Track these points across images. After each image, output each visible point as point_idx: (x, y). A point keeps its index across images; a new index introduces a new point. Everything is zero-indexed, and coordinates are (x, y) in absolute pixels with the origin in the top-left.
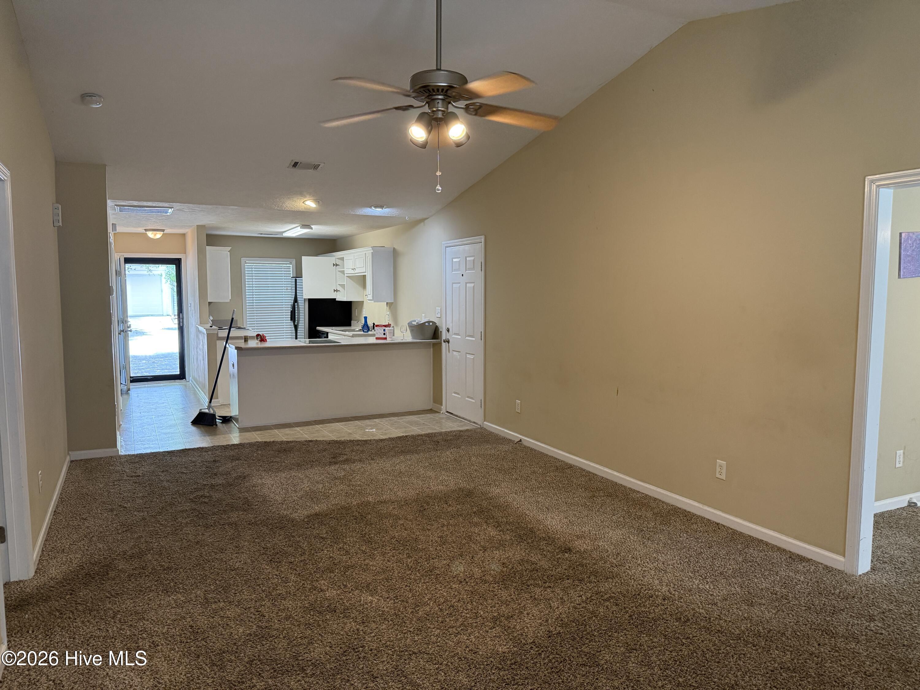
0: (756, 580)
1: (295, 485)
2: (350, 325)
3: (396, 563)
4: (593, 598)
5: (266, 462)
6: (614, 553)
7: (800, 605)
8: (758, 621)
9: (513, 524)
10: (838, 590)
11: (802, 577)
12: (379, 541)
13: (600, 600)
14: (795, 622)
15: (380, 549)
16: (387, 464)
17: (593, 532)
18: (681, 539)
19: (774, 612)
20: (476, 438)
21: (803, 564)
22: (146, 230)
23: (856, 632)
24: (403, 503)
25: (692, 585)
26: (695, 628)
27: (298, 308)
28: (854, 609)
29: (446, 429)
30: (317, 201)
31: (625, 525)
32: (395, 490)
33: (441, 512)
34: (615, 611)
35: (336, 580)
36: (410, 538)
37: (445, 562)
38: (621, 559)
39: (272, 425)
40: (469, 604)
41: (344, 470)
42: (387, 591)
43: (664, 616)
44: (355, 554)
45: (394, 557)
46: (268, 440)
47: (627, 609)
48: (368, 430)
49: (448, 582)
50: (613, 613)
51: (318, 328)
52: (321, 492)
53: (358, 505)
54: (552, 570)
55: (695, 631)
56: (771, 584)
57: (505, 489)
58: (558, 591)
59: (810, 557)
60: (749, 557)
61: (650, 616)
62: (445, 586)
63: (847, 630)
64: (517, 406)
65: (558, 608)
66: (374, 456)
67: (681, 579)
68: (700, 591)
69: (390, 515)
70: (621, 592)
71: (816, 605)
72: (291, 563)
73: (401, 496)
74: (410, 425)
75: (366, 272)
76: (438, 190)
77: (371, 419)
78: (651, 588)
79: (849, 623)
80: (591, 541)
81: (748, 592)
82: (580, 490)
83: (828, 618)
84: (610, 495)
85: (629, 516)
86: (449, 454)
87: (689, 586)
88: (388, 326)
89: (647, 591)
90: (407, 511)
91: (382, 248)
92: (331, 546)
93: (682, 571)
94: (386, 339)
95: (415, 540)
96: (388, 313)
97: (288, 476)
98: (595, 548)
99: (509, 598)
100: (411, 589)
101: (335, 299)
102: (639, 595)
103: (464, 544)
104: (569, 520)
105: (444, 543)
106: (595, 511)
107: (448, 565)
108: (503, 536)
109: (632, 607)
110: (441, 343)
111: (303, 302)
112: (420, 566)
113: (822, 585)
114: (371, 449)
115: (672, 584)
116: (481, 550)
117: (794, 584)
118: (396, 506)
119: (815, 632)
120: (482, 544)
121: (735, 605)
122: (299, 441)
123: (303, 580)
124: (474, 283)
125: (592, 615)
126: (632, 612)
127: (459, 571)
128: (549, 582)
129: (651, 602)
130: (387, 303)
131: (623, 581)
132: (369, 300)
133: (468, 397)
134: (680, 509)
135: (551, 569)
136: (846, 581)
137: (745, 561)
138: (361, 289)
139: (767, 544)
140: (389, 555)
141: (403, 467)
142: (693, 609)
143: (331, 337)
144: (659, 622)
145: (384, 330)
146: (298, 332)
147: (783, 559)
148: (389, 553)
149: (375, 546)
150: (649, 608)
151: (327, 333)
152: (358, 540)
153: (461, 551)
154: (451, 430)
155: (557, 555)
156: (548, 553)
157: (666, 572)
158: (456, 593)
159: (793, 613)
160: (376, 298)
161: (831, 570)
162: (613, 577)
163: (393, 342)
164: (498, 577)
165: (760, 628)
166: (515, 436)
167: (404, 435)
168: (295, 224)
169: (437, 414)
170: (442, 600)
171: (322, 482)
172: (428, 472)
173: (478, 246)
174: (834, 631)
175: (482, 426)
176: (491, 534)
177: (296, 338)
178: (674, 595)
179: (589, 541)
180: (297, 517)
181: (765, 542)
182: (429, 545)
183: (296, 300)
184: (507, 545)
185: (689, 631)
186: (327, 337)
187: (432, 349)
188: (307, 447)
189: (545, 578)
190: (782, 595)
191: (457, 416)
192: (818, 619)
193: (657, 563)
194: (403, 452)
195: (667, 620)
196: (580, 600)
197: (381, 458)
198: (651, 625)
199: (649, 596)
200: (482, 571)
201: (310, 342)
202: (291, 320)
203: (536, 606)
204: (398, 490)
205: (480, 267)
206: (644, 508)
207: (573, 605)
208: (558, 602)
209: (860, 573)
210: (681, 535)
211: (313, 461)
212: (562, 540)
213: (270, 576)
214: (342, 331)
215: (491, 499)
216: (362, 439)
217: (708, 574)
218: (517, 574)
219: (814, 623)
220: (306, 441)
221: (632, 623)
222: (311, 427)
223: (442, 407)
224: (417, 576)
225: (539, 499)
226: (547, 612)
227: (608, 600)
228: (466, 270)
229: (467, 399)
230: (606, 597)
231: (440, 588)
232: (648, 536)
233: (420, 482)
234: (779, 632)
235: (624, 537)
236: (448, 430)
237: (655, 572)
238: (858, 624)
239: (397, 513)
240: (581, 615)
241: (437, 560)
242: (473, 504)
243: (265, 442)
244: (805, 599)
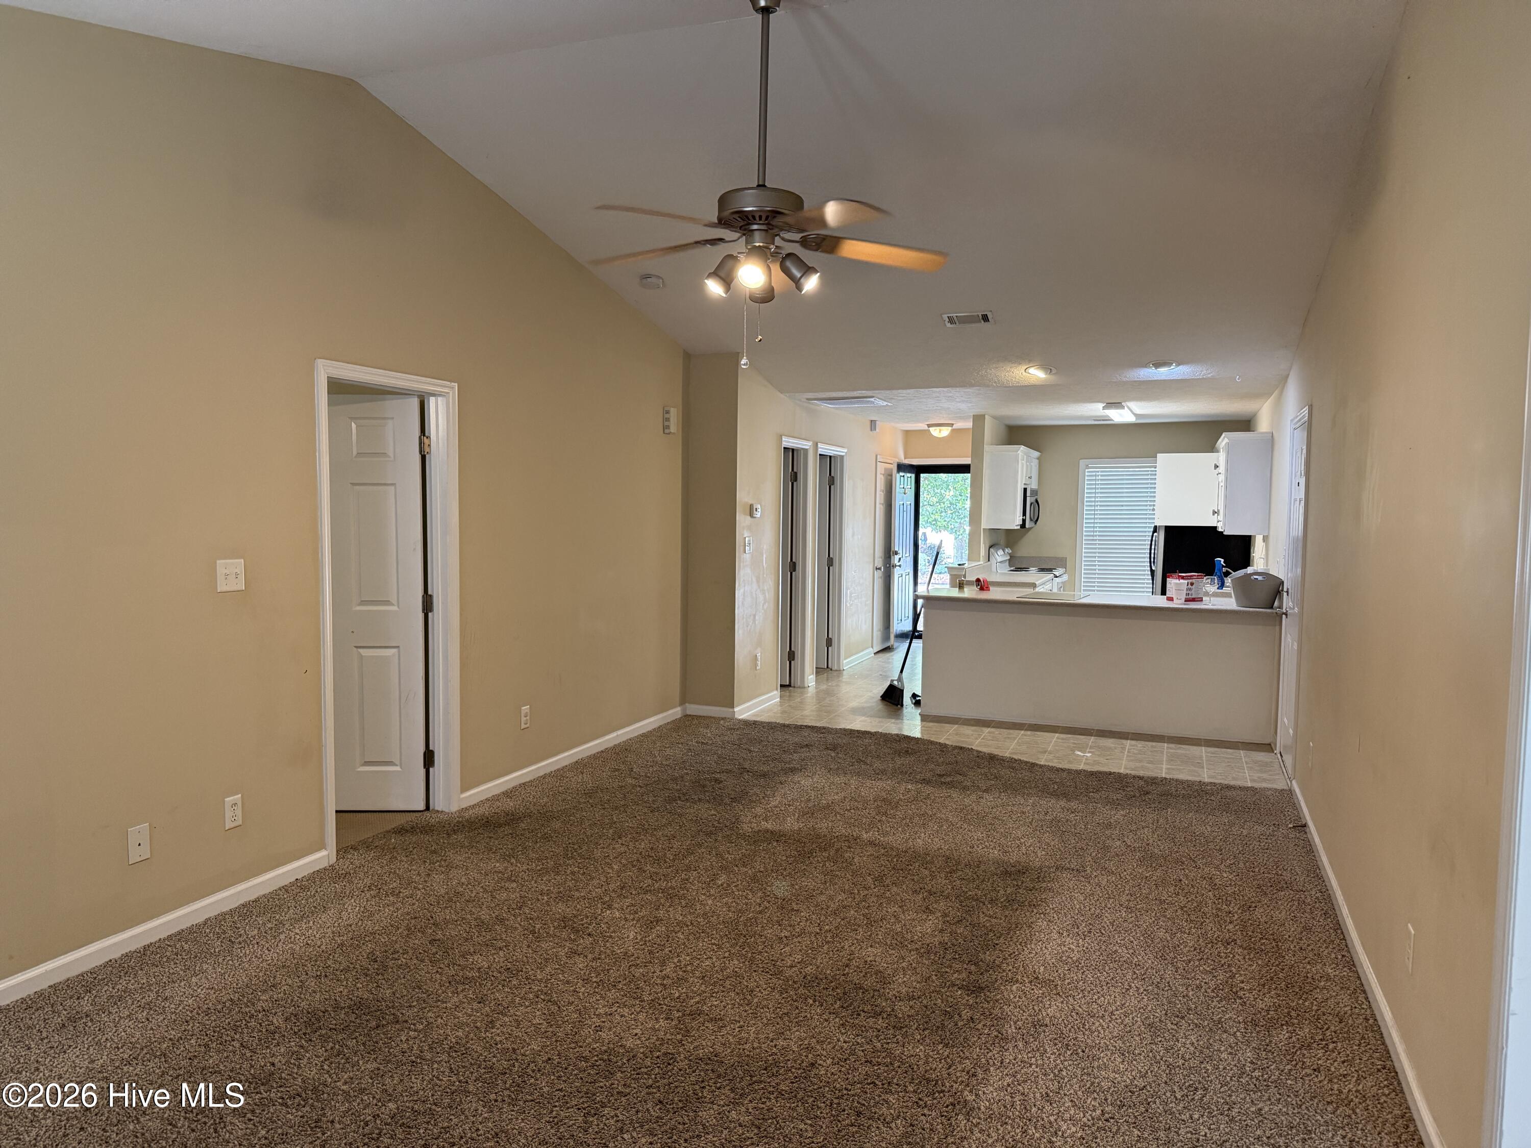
22: (929, 426)
48: (1079, 753)
110: (1282, 617)
130: (1263, 537)
167: (1120, 771)
169: (1262, 754)
175: (1291, 788)
187: (1277, 628)
191: (1284, 762)
205: (1305, 467)
223: (1277, 742)
229: (1290, 730)
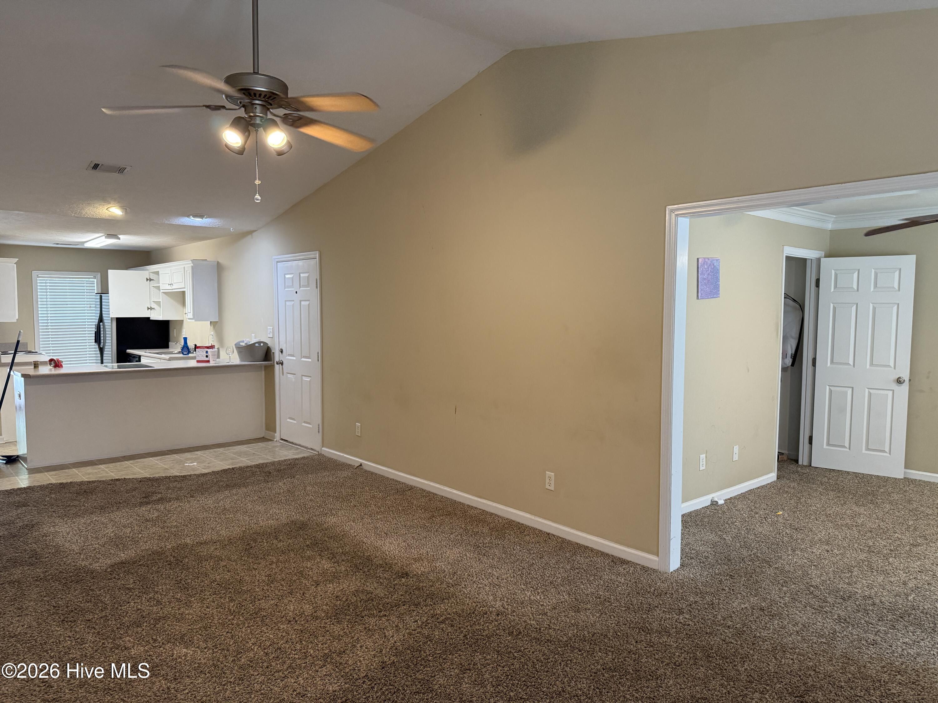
0: (582, 586)
1: (97, 531)
2: (167, 347)
3: (217, 608)
4: (428, 621)
5: (62, 507)
6: (451, 573)
7: (621, 606)
8: (583, 625)
9: (350, 554)
10: (653, 588)
11: (622, 579)
12: (197, 586)
13: (436, 623)
14: (616, 623)
15: (198, 595)
16: (209, 501)
17: (431, 553)
18: (514, 552)
19: (598, 615)
20: (313, 466)
21: (624, 566)
23: (668, 625)
24: (226, 543)
25: (524, 598)
26: (526, 640)
27: (104, 328)
28: (667, 604)
29: (280, 458)
30: (123, 208)
31: (462, 543)
32: (218, 529)
33: (270, 549)
34: (451, 632)
35: (144, 634)
36: (234, 580)
37: (272, 602)
38: (457, 578)
39: (69, 464)
40: (298, 644)
41: (157, 510)
42: (205, 641)
43: (498, 631)
44: (168, 603)
45: (214, 602)
46: (64, 481)
47: (462, 629)
48: (187, 464)
49: (275, 623)
50: (448, 635)
51: (129, 351)
52: (129, 537)
53: (173, 549)
54: (388, 598)
55: (526, 643)
56: (595, 589)
57: (342, 518)
58: (393, 618)
59: (629, 559)
60: (576, 564)
61: (484, 634)
62: (272, 628)
63: (660, 625)
64: (357, 430)
65: (392, 636)
66: (194, 492)
67: (514, 592)
68: (531, 602)
69: (211, 557)
70: (456, 612)
71: (634, 604)
72: (89, 620)
73: (225, 535)
74: (238, 456)
75: (185, 288)
76: (258, 200)
77: (192, 451)
78: (485, 605)
79: (662, 618)
80: (429, 563)
81: (575, 599)
82: (420, 511)
83: (645, 616)
84: (449, 514)
85: (466, 533)
86: (282, 485)
87: (522, 599)
88: (212, 347)
89: (481, 608)
90: (230, 551)
91: (204, 262)
92: (139, 597)
93: (515, 584)
94: (208, 361)
95: (239, 582)
96: (212, 333)
97: (89, 521)
98: (433, 569)
99: (341, 633)
100: (233, 635)
101: (149, 318)
102: (474, 613)
103: (295, 581)
104: (408, 544)
105: (272, 582)
106: (434, 531)
107: (276, 605)
108: (337, 567)
109: (467, 626)
110: (274, 365)
111: (110, 321)
112: (244, 610)
113: (640, 585)
114: (191, 485)
115: (505, 599)
116: (313, 585)
117: (616, 586)
118: (218, 546)
119: (633, 630)
120: (315, 578)
121: (563, 613)
122: (103, 481)
123: (104, 639)
124: (308, 301)
125: (427, 640)
126: (467, 631)
127: (288, 610)
128: (385, 611)
129: (485, 619)
130: (211, 322)
131: (458, 600)
132: (189, 319)
133: (305, 422)
134: (514, 521)
135: (387, 596)
136: (660, 579)
137: (573, 568)
138: (180, 307)
139: (592, 550)
140: (208, 600)
141: (228, 503)
142: (525, 621)
143: (144, 361)
144: (492, 638)
145: (207, 352)
146: (104, 355)
147: (606, 564)
148: (208, 598)
149: (192, 592)
150: (483, 625)
151: (140, 357)
152: (172, 588)
153: (291, 588)
154: (285, 459)
155: (394, 581)
156: (385, 580)
157: (500, 586)
158: (284, 634)
159: (614, 615)
160: (197, 317)
161: (647, 569)
162: (449, 597)
163: (217, 365)
164: (330, 612)
165: (586, 633)
166: (355, 460)
167: (231, 467)
168: (98, 233)
169: (270, 442)
170: (268, 644)
171: (130, 525)
172: (257, 507)
173: (313, 262)
174: (649, 628)
175: (320, 453)
176: (325, 567)
177: (102, 363)
178: (507, 609)
179: (426, 563)
180: (98, 568)
181: (591, 548)
182: (255, 586)
183: (101, 320)
184: (342, 576)
185: (521, 644)
186: (140, 361)
187: (263, 372)
188: (113, 487)
189: (381, 607)
190: (605, 598)
191: (292, 443)
192: (636, 617)
193: (491, 578)
194: (227, 486)
195: (500, 636)
196: (415, 626)
197: (202, 494)
198: (485, 642)
199: (484, 613)
200: (314, 608)
201: (119, 367)
202: (96, 342)
203: (370, 637)
204: (221, 529)
205: (315, 284)
206: (481, 524)
207: (408, 631)
208: (393, 631)
209: (671, 570)
210: (515, 548)
211: (120, 503)
212: (399, 565)
213: (62, 639)
214: (158, 353)
215: (327, 530)
216: (181, 475)
217: (539, 585)
218: (351, 606)
219: (633, 622)
220: (112, 480)
221: (467, 643)
222: (119, 463)
223: (276, 435)
224: (241, 621)
225: (378, 525)
226: (382, 642)
227: (443, 622)
228: (300, 287)
229: (304, 424)
230: (441, 619)
231: (267, 631)
232: (484, 552)
233: (247, 518)
234: (602, 635)
235: (461, 555)
236: (282, 459)
237: (490, 588)
238: (669, 618)
239: (219, 554)
240: (416, 641)
241: (263, 601)
242: (306, 537)
243: (61, 484)
244: (625, 600)
